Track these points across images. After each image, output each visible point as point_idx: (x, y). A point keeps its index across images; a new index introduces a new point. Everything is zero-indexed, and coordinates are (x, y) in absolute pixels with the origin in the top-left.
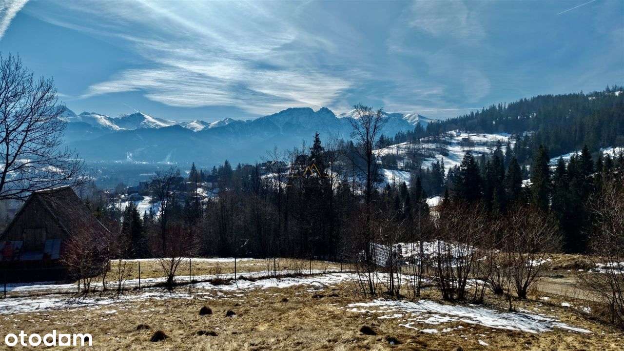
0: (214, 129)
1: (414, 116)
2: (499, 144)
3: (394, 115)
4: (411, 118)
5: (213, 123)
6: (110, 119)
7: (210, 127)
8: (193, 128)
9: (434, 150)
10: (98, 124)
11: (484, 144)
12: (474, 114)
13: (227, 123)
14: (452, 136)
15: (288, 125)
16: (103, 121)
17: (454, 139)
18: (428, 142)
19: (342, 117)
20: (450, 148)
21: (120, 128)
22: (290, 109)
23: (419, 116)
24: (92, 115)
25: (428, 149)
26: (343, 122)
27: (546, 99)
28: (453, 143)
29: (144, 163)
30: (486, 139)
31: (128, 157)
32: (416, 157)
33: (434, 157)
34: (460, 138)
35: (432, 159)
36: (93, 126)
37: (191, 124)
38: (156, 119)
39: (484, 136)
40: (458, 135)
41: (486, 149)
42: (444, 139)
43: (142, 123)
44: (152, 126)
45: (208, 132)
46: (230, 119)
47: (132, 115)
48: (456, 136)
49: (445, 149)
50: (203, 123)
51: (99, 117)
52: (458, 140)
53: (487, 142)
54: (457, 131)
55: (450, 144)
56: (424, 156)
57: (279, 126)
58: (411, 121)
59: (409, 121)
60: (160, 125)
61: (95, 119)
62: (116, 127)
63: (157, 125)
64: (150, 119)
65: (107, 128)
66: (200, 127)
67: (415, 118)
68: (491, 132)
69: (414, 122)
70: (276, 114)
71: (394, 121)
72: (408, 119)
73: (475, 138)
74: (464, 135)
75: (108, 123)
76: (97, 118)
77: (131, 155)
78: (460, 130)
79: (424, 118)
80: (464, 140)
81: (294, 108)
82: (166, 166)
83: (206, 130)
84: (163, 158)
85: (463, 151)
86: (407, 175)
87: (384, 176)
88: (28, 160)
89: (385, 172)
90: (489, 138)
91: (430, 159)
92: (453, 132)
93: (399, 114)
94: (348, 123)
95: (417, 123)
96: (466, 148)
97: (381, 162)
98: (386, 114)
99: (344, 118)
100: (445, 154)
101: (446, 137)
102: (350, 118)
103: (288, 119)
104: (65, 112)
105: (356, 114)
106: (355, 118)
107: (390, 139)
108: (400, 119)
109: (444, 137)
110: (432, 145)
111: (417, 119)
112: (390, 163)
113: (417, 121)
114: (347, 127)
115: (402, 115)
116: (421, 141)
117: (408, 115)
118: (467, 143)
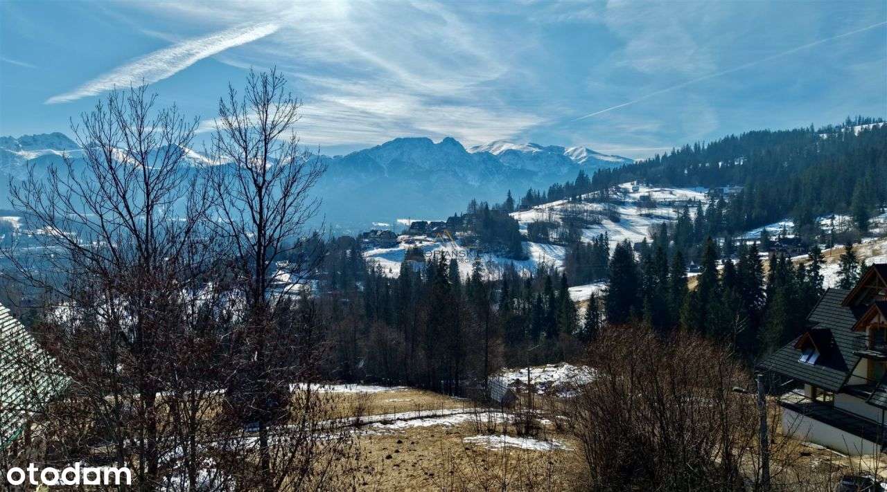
0: (285, 169)
1: (580, 150)
2: (691, 203)
3: (551, 149)
4: (576, 153)
5: (285, 160)
6: (131, 154)
7: (281, 166)
9: (600, 213)
10: (114, 161)
11: (670, 204)
12: (661, 158)
13: (306, 161)
14: (626, 192)
15: (396, 164)
16: (122, 157)
17: (629, 197)
18: (593, 201)
19: (476, 151)
20: (621, 210)
22: (398, 140)
23: (588, 151)
25: (592, 212)
26: (477, 159)
27: (758, 138)
28: (627, 203)
29: (183, 220)
30: (672, 197)
31: (161, 211)
32: (575, 223)
33: (599, 223)
34: (637, 196)
35: (597, 226)
37: (253, 161)
38: (200, 153)
39: (671, 193)
40: (636, 191)
41: (671, 212)
42: (615, 196)
43: (180, 161)
44: (194, 164)
46: (310, 154)
47: (164, 148)
48: (631, 191)
49: (615, 212)
51: (114, 150)
52: (634, 199)
53: (674, 202)
54: (635, 182)
55: (623, 204)
56: (587, 222)
57: (383, 165)
58: (577, 156)
59: (573, 158)
60: (206, 163)
63: (202, 163)
64: (192, 154)
67: (582, 152)
68: (681, 186)
69: (580, 160)
70: (378, 148)
71: (552, 157)
72: (572, 155)
73: (658, 195)
74: (644, 191)
75: (128, 159)
77: (164, 208)
78: (638, 183)
79: (595, 153)
80: (643, 198)
81: (405, 139)
83: (275, 169)
85: (641, 215)
86: (561, 251)
87: (530, 252)
88: (17, 218)
89: (530, 245)
90: (678, 195)
91: (594, 226)
92: (628, 186)
93: (558, 148)
94: (484, 161)
95: (584, 160)
96: (644, 211)
97: (526, 231)
98: (539, 147)
99: (479, 153)
100: (616, 219)
101: (618, 193)
102: (487, 153)
103: (395, 155)
104: (63, 142)
105: (495, 147)
106: (495, 153)
107: (541, 194)
108: (559, 155)
109: (616, 194)
110: (598, 205)
111: (585, 154)
112: (539, 232)
113: (585, 157)
114: (483, 166)
115: (562, 149)
116: (583, 199)
117: (572, 149)
118: (647, 202)
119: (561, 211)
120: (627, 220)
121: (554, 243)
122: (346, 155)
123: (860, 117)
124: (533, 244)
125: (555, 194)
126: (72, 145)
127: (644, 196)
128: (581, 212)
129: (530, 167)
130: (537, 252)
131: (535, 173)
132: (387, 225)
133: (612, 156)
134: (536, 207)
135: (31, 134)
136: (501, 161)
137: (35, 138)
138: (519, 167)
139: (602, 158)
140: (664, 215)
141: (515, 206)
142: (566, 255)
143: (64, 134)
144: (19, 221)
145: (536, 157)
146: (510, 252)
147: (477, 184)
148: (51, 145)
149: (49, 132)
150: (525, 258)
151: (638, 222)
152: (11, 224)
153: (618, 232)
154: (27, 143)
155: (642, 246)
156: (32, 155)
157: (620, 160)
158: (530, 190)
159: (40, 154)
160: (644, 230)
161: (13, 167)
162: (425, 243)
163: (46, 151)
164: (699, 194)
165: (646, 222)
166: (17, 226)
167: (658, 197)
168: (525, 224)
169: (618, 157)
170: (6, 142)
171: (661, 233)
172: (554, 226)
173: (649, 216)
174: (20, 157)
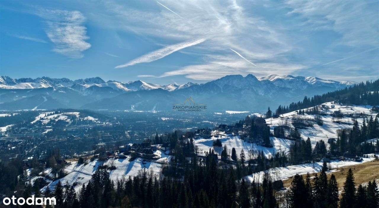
0: (181, 90)
1: (312, 78)
2: (362, 115)
3: (298, 78)
4: (311, 79)
5: (181, 86)
6: (123, 85)
7: (179, 88)
8: (169, 89)
9: (313, 120)
10: (117, 88)
11: (351, 116)
13: (189, 86)
14: (327, 109)
15: (226, 86)
16: (120, 86)
17: (329, 111)
18: (309, 113)
19: (262, 80)
20: (323, 119)
21: (128, 90)
22: (227, 76)
23: (316, 78)
24: (114, 82)
25: (309, 120)
26: (263, 83)
28: (328, 114)
29: (141, 111)
30: (352, 111)
31: (132, 108)
32: (299, 124)
33: (312, 126)
34: (333, 110)
36: (114, 89)
37: (169, 86)
38: (149, 84)
39: (352, 109)
40: (333, 107)
41: (350, 120)
42: (322, 111)
43: (141, 87)
44: (146, 88)
45: (178, 91)
46: (191, 83)
47: (135, 82)
48: (330, 107)
49: (321, 120)
50: (175, 85)
51: (117, 83)
52: (331, 112)
53: (353, 114)
54: (333, 102)
55: (325, 115)
56: (306, 125)
57: (220, 87)
58: (311, 81)
59: (309, 82)
60: (151, 88)
61: (115, 85)
62: (126, 89)
63: (149, 88)
64: (146, 84)
65: (121, 90)
66: (173, 88)
67: (313, 79)
68: (358, 104)
69: (313, 82)
70: (219, 80)
71: (299, 82)
72: (308, 80)
73: (344, 110)
74: (337, 108)
75: (122, 87)
76: (116, 84)
77: (133, 106)
78: (335, 103)
79: (320, 79)
80: (336, 112)
81: (231, 75)
82: (153, 114)
83: (177, 90)
84: (151, 108)
85: (334, 122)
86: (289, 143)
87: (274, 143)
88: (78, 113)
89: (275, 139)
90: (355, 110)
91: (309, 128)
92: (329, 104)
93: (302, 77)
94: (266, 84)
95: (315, 82)
96: (336, 120)
97: (273, 131)
98: (293, 77)
99: (264, 81)
100: (320, 123)
101: (323, 109)
102: (267, 80)
103: (226, 82)
104: (100, 81)
105: (272, 77)
106: (272, 80)
107: (286, 108)
108: (302, 80)
109: (322, 109)
110: (312, 116)
111: (315, 80)
112: (280, 132)
113: (315, 81)
114: (265, 86)
115: (304, 78)
116: (305, 112)
117: (308, 77)
118: (338, 114)
119: (292, 119)
120: (327, 125)
121: (287, 138)
122: (205, 83)
124: (276, 138)
125: (293, 107)
126: (103, 82)
128: (302, 120)
129: (288, 86)
130: (277, 143)
131: (291, 89)
132: (221, 114)
133: (329, 80)
134: (281, 116)
135: (89, 78)
136: (274, 84)
137: (90, 79)
138: (283, 86)
139: (323, 81)
140: (346, 122)
141: (272, 114)
142: (291, 145)
143: (100, 77)
144: (79, 114)
145: (291, 82)
146: (263, 143)
147: (263, 94)
148: (95, 82)
149: (95, 77)
150: (270, 146)
151: (332, 126)
152: (76, 115)
153: (321, 131)
154: (88, 81)
155: (331, 141)
156: (88, 86)
157: (332, 82)
158: (280, 106)
159: (91, 86)
160: (334, 130)
161: (82, 91)
162: (223, 137)
163: (93, 85)
164: (367, 109)
165: (336, 126)
166: (78, 116)
167: (344, 111)
168: (274, 127)
169: (332, 81)
170: (80, 81)
171: (342, 134)
172: (286, 127)
173: (338, 122)
174: (84, 87)
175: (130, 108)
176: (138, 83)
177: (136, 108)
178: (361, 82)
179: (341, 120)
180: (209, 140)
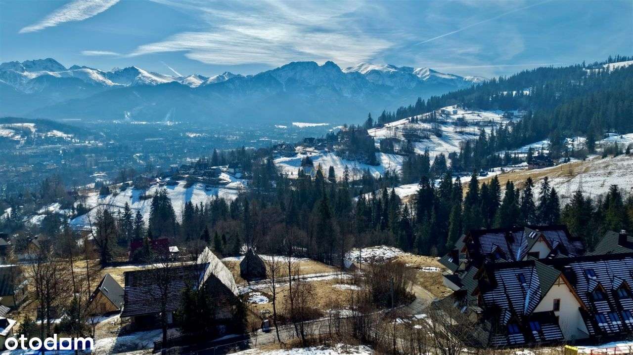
0: (213, 85)
1: (424, 70)
2: (491, 123)
3: (404, 69)
4: (422, 72)
5: (212, 78)
6: (103, 74)
7: (208, 83)
8: (190, 84)
9: (429, 130)
10: (91, 79)
11: (477, 124)
12: (475, 87)
13: (227, 79)
14: (448, 115)
15: (291, 81)
16: (96, 76)
17: (450, 118)
18: (424, 121)
19: (349, 71)
20: (443, 128)
21: (113, 83)
22: (292, 64)
24: (84, 69)
25: (424, 130)
26: (350, 76)
27: (544, 73)
28: (448, 122)
29: (144, 123)
30: (479, 118)
31: (126, 116)
32: (412, 137)
33: (428, 138)
34: (455, 117)
35: (426, 140)
36: (85, 81)
37: (189, 78)
38: (151, 73)
39: (479, 115)
40: (455, 113)
41: (476, 130)
42: (441, 118)
43: (137, 78)
44: (147, 82)
45: (207, 88)
46: (229, 74)
47: (126, 69)
48: (452, 113)
49: (440, 130)
50: (201, 77)
51: (91, 71)
52: (453, 119)
53: (479, 122)
54: (456, 106)
55: (444, 123)
56: (420, 137)
57: (281, 82)
58: (422, 75)
59: (419, 76)
60: (155, 81)
61: (86, 74)
62: (109, 82)
63: (153, 81)
64: (146, 74)
65: (99, 84)
66: (198, 82)
67: (426, 71)
68: (486, 109)
69: (425, 77)
70: (278, 69)
71: (404, 76)
72: (418, 74)
73: (470, 116)
74: (461, 113)
75: (101, 78)
76: (89, 73)
77: (129, 114)
78: (457, 107)
79: (435, 72)
80: (459, 119)
81: (298, 62)
82: (167, 126)
83: (204, 85)
84: (161, 117)
85: (456, 132)
86: (400, 159)
87: (381, 160)
88: (32, 125)
89: (382, 156)
90: (483, 117)
91: (424, 140)
92: (450, 109)
93: (409, 68)
94: (355, 79)
95: (428, 77)
96: (458, 130)
97: (379, 144)
98: (396, 68)
99: (351, 73)
100: (439, 135)
101: (443, 115)
102: (357, 72)
103: (291, 74)
104: (54, 65)
105: (363, 68)
106: (363, 73)
107: (392, 114)
108: (409, 74)
109: (441, 116)
110: (429, 124)
111: (428, 73)
112: (388, 146)
113: (428, 75)
114: (354, 82)
115: (412, 69)
116: (419, 119)
117: (419, 69)
118: (462, 122)
119: (403, 129)
120: (447, 136)
121: (397, 153)
122: (255, 75)
123: (618, 56)
124: (383, 154)
125: (401, 114)
126: (61, 68)
127: (459, 118)
128: (416, 130)
129: (388, 83)
130: (386, 160)
131: (392, 88)
132: (285, 127)
133: (448, 74)
134: (387, 125)
135: (31, 59)
136: (367, 78)
137: (34, 62)
138: (380, 83)
139: (440, 76)
140: (471, 132)
141: (373, 124)
142: (403, 162)
143: (54, 59)
144: (34, 127)
145: (393, 75)
146: (368, 160)
147: (349, 96)
148: (45, 68)
149: (44, 58)
150: (376, 163)
151: (453, 137)
152: (29, 129)
153: (440, 145)
154: (30, 66)
155: (453, 155)
156: (34, 75)
157: (453, 78)
158: (384, 112)
159: (39, 75)
160: (457, 143)
161: (21, 84)
162: (313, 154)
163: (42, 72)
164: (497, 116)
165: (459, 137)
166: (33, 130)
167: (469, 118)
168: (379, 139)
169: (453, 75)
170: (14, 66)
171: (466, 146)
172: (395, 140)
173: (461, 133)
174: (26, 77)
175: (123, 117)
176: (132, 72)
177: (134, 117)
178: (493, 78)
179: (465, 129)
180: (295, 158)
